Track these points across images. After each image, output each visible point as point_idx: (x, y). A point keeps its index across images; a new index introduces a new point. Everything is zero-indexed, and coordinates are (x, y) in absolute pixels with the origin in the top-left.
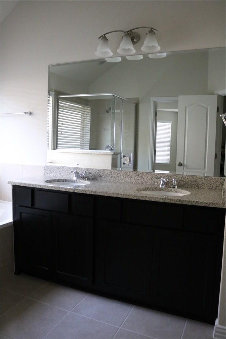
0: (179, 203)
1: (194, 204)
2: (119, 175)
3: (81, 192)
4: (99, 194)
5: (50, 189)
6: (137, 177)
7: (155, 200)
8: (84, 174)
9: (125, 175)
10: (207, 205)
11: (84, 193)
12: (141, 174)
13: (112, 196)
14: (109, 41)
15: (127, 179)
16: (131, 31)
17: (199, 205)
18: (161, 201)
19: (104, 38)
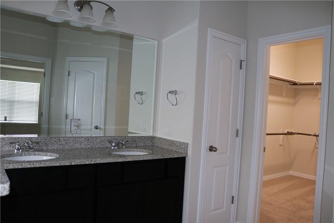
2: (68, 142)
3: (79, 164)
6: (86, 142)
7: (147, 159)
11: (84, 163)
12: (90, 139)
13: (112, 162)
15: (77, 145)
18: (151, 159)
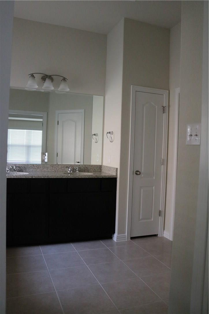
0: (96, 177)
1: (104, 177)
3: (37, 178)
4: (50, 177)
5: (12, 178)
6: (52, 168)
8: (14, 168)
9: (43, 167)
10: (109, 177)
14: (35, 78)
16: (50, 76)
17: (106, 177)
19: (32, 76)
